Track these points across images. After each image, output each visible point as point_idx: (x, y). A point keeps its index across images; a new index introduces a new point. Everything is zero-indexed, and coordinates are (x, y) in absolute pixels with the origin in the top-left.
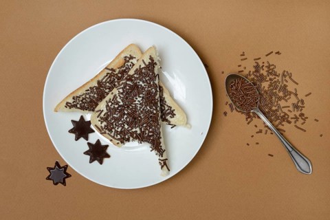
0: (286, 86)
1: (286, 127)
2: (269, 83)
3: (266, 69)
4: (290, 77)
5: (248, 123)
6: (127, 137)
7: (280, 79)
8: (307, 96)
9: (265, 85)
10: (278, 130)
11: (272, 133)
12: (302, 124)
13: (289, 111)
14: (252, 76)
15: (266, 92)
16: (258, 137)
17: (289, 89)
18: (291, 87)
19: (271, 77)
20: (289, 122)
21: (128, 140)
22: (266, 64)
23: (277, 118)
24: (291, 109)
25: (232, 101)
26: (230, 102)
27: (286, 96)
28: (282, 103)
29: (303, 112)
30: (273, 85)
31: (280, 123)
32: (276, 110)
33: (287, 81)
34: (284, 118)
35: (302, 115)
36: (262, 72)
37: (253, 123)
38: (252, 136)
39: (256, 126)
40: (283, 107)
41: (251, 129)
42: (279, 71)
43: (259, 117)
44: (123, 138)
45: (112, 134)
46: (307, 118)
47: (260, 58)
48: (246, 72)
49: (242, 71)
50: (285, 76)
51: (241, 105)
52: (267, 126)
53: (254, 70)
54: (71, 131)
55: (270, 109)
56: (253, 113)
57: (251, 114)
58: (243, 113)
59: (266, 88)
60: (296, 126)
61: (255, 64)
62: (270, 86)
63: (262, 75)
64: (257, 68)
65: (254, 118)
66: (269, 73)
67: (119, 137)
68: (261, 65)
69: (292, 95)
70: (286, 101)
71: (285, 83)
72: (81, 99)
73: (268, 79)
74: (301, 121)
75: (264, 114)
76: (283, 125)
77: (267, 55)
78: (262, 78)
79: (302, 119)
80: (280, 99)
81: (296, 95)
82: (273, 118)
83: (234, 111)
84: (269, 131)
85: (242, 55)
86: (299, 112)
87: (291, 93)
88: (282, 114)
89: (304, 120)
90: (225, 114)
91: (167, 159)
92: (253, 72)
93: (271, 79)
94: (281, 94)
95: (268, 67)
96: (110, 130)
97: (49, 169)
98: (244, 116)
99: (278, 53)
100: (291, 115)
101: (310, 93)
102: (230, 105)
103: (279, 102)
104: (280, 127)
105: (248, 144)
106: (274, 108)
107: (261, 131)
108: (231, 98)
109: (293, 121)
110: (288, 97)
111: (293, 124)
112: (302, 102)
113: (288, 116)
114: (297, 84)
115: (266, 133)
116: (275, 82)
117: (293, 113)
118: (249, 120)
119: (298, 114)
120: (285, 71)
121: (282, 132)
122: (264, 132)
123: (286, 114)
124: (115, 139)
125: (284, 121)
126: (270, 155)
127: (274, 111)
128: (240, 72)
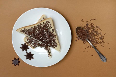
0: (97, 31)
1: (97, 45)
2: (91, 30)
3: (90, 25)
4: (99, 28)
5: (84, 44)
6: (36, 45)
7: (95, 28)
8: (105, 34)
9: (90, 31)
10: (95, 46)
11: (92, 48)
12: (103, 44)
13: (99, 40)
14: (86, 28)
15: (90, 33)
16: (88, 49)
17: (98, 32)
18: (99, 31)
19: (92, 28)
20: (99, 44)
21: (37, 46)
22: (90, 23)
23: (94, 42)
24: (99, 39)
25: (78, 36)
26: (78, 37)
27: (97, 35)
28: (96, 37)
29: (103, 40)
30: (93, 31)
31: (95, 44)
32: (94, 39)
33: (98, 29)
34: (97, 42)
35: (103, 41)
36: (89, 26)
37: (86, 44)
38: (86, 49)
39: (87, 45)
40: (96, 39)
41: (85, 46)
42: (95, 26)
43: (88, 42)
44: (35, 46)
45: (31, 44)
46: (105, 42)
47: (88, 21)
48: (83, 26)
49: (82, 26)
50: (97, 28)
51: (82, 38)
52: (91, 45)
53: (86, 25)
54: (21, 48)
55: (92, 39)
56: (86, 40)
57: (85, 41)
58: (82, 40)
59: (90, 32)
60: (101, 45)
61: (87, 23)
62: (92, 31)
63: (89, 27)
64: (87, 25)
65: (86, 42)
66: (91, 27)
67: (34, 45)
68: (88, 24)
69: (99, 34)
70: (97, 36)
71: (97, 30)
72: (27, 30)
73: (91, 29)
74: (102, 43)
75: (90, 41)
76: (96, 45)
77: (91, 20)
78: (89, 28)
79: (103, 42)
80: (95, 35)
81: (101, 34)
82: (93, 42)
83: (79, 40)
84: (91, 47)
85: (82, 20)
86: (102, 40)
87: (99, 33)
88: (96, 41)
89: (104, 43)
90: (76, 41)
91: (50, 52)
92: (86, 26)
93: (92, 29)
94: (96, 34)
95: (91, 24)
96: (31, 43)
97: (13, 60)
98: (83, 42)
99: (94, 19)
100: (99, 41)
101: (106, 34)
102: (78, 38)
103: (95, 37)
104: (95, 45)
105: (84, 52)
106: (93, 39)
107: (88, 47)
108: (78, 35)
109: (100, 43)
110: (98, 35)
111: (100, 44)
112: (103, 36)
113: (98, 41)
114: (101, 30)
115: (90, 48)
116: (93, 29)
117: (100, 40)
118: (84, 43)
119: (101, 41)
120: (97, 26)
121: (96, 47)
122: (90, 47)
123: (97, 41)
124: (32, 46)
125: (97, 43)
126: (92, 55)
127: (93, 40)
128: (81, 26)
